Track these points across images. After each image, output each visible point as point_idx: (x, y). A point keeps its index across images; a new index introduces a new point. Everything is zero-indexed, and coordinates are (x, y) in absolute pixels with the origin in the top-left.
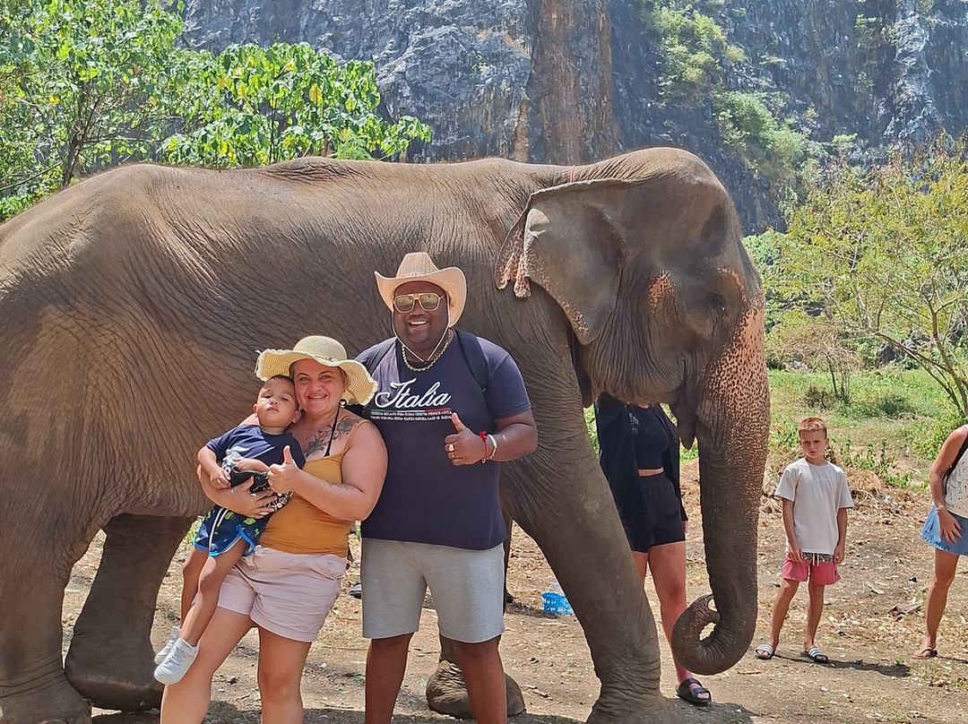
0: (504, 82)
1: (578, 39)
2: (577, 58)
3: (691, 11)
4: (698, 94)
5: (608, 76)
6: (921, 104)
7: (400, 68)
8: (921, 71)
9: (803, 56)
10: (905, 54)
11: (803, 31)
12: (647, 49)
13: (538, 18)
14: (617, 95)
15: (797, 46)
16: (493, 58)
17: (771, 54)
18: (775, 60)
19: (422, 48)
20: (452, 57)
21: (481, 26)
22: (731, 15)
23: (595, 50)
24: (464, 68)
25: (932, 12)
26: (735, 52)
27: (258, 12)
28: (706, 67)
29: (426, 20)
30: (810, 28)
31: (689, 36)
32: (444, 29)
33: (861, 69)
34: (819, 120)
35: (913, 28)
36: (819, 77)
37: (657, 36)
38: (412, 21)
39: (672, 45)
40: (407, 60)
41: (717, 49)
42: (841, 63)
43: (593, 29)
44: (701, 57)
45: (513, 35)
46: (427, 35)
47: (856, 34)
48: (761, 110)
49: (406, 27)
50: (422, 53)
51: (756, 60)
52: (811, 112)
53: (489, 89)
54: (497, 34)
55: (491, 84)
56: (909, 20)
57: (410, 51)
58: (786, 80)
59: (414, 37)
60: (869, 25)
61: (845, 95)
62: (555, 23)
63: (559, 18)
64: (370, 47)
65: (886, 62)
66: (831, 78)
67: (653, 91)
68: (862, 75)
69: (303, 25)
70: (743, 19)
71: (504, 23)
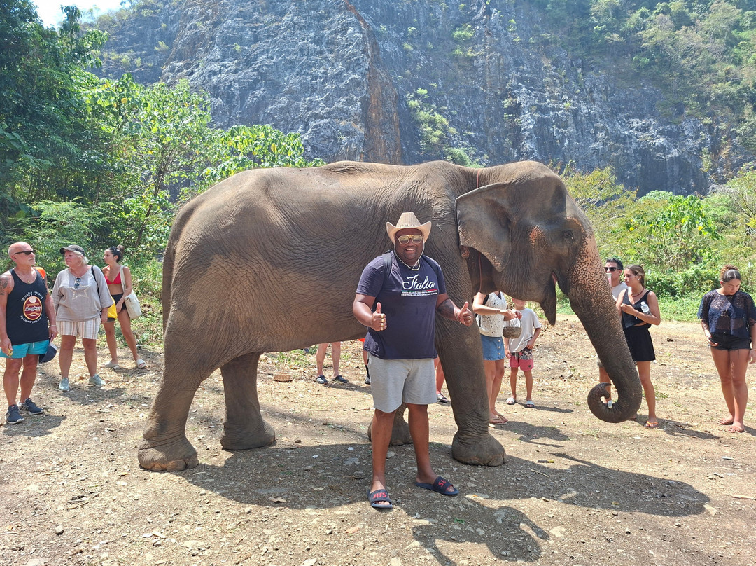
0: (353, 144)
1: (385, 124)
2: (385, 133)
3: (433, 112)
4: (437, 149)
5: (398, 141)
6: (532, 152)
7: (306, 138)
8: (532, 137)
9: (482, 131)
10: (525, 130)
11: (481, 121)
12: (415, 129)
13: (367, 116)
14: (402, 150)
15: (479, 127)
16: (347, 133)
17: (468, 131)
18: (470, 133)
19: (316, 129)
20: (329, 133)
21: (341, 119)
22: (450, 114)
23: (392, 130)
24: (334, 138)
25: (536, 112)
26: (453, 130)
27: (240, 114)
28: (440, 137)
29: (316, 116)
30: (484, 119)
31: (432, 123)
32: (325, 121)
33: (506, 137)
34: (489, 159)
35: (528, 119)
36: (489, 140)
37: (419, 123)
38: (311, 117)
39: (425, 128)
40: (309, 135)
41: (445, 129)
42: (498, 135)
43: (391, 120)
44: (438, 133)
45: (356, 123)
46: (317, 123)
47: (504, 122)
48: (464, 154)
49: (308, 120)
50: (315, 131)
51: (462, 134)
52: (486, 156)
53: (346, 147)
54: (349, 123)
55: (347, 145)
56: (526, 115)
57: (310, 131)
58: (474, 142)
59: (312, 124)
60: (509, 117)
61: (500, 149)
62: (374, 117)
63: (376, 116)
64: (291, 129)
65: (517, 134)
66: (494, 141)
67: (418, 148)
68: (507, 140)
69: (261, 120)
70: (455, 115)
71: (352, 118)
